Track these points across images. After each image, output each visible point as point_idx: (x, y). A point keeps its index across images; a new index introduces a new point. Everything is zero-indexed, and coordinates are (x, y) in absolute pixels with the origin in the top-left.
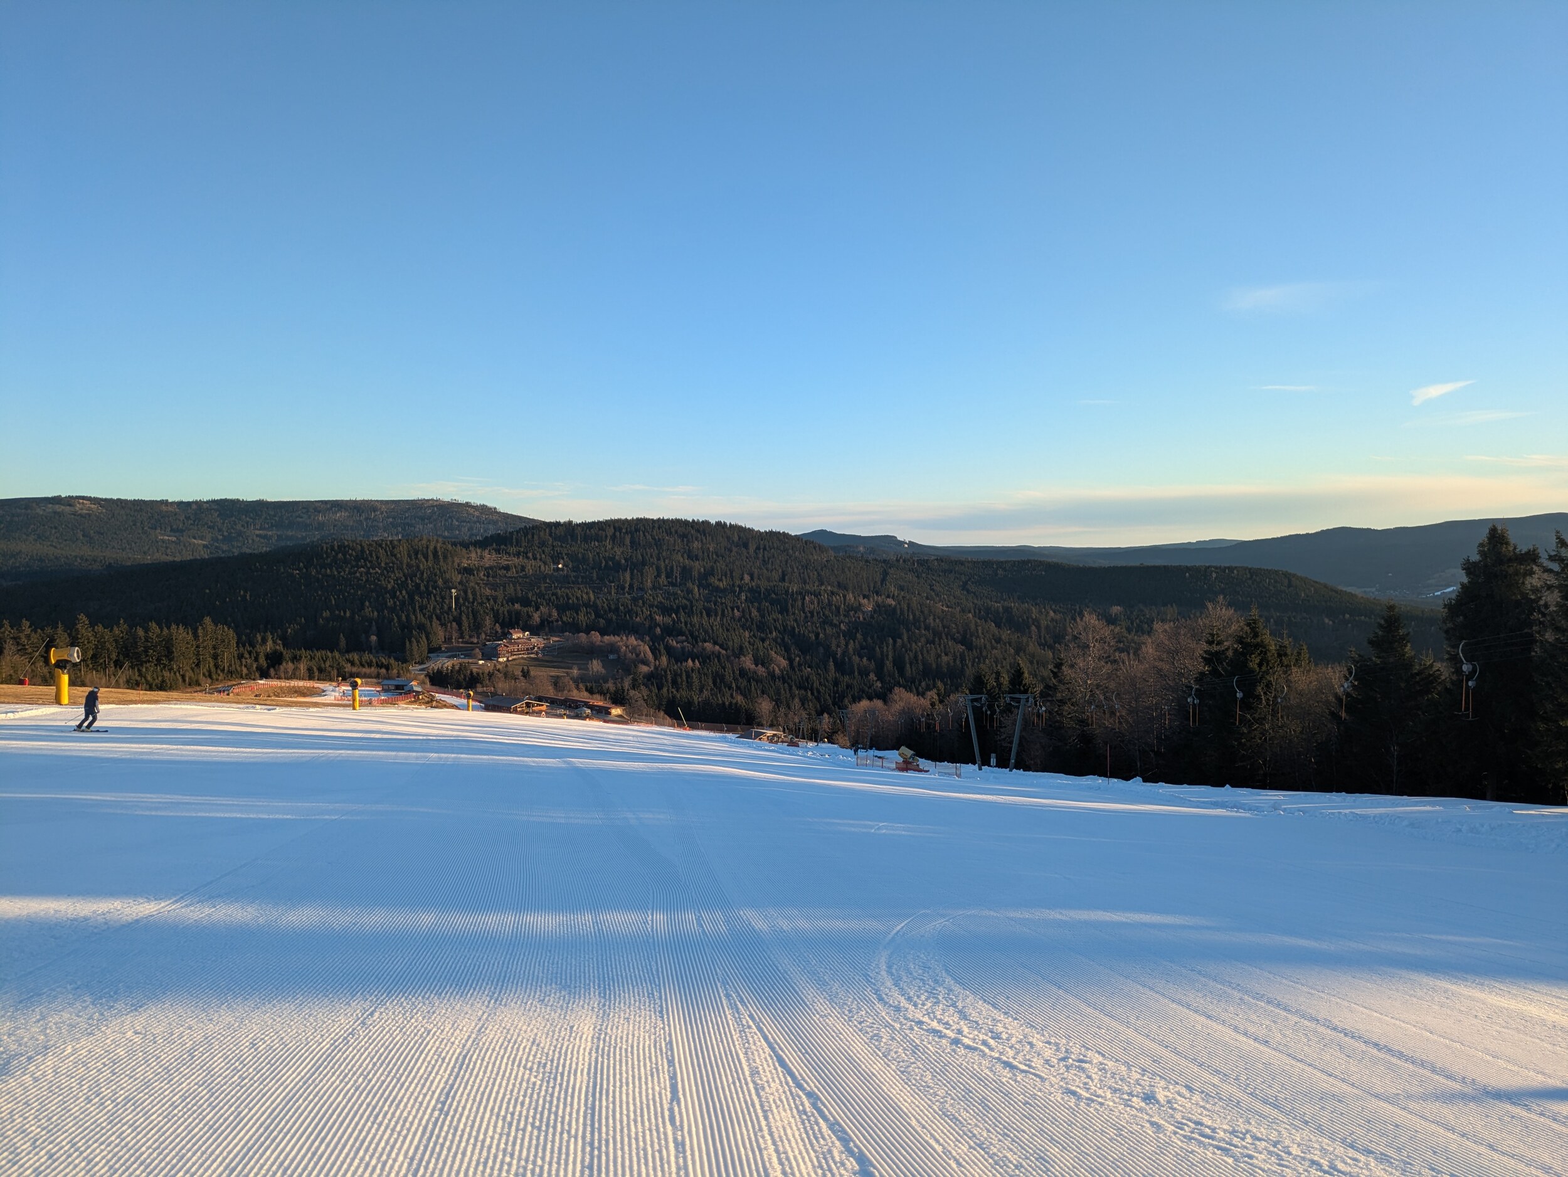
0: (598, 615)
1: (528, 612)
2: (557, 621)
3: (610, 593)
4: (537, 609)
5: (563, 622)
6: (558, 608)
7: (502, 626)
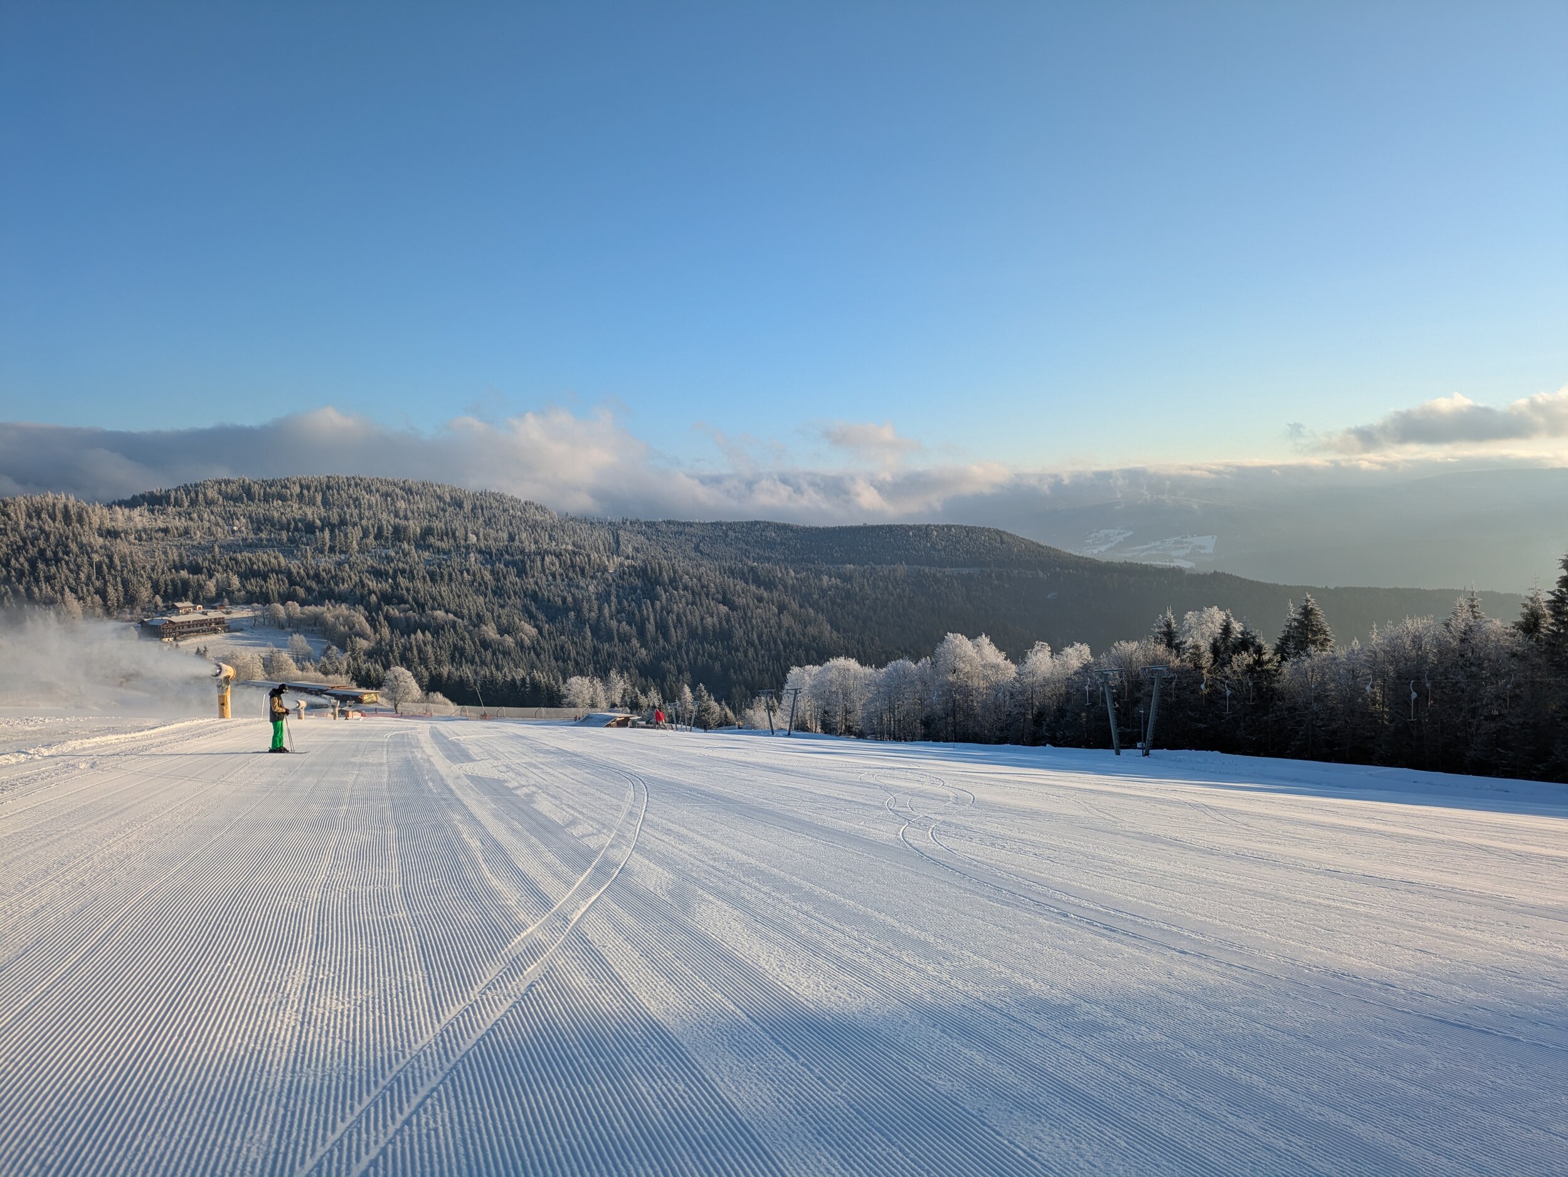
0: (292, 582)
1: (198, 581)
2: (239, 590)
3: (306, 557)
4: (211, 577)
5: (247, 592)
6: (240, 575)
7: (165, 598)
